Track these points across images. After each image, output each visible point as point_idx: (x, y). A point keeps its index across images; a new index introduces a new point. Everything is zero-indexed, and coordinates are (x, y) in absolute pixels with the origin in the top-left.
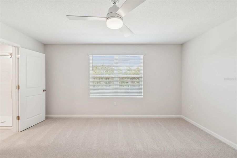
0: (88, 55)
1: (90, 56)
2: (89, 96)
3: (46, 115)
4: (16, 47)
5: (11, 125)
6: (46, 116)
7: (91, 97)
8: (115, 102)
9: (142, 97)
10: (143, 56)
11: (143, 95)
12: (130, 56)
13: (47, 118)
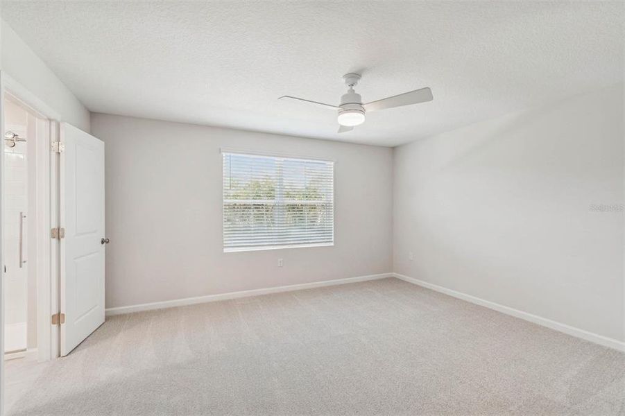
0: (220, 152)
1: (224, 155)
2: (223, 251)
3: (107, 310)
4: (50, 120)
5: (24, 346)
6: (106, 312)
7: (226, 250)
8: (282, 259)
9: (332, 244)
10: (332, 163)
11: (333, 240)
12: (307, 162)
13: (107, 318)
